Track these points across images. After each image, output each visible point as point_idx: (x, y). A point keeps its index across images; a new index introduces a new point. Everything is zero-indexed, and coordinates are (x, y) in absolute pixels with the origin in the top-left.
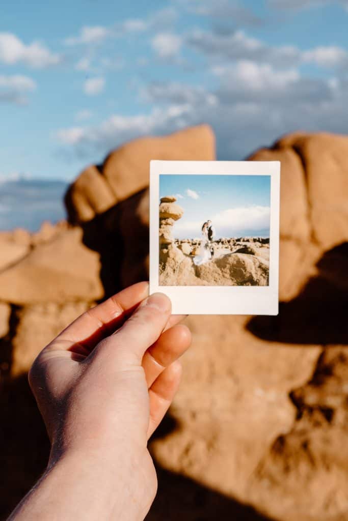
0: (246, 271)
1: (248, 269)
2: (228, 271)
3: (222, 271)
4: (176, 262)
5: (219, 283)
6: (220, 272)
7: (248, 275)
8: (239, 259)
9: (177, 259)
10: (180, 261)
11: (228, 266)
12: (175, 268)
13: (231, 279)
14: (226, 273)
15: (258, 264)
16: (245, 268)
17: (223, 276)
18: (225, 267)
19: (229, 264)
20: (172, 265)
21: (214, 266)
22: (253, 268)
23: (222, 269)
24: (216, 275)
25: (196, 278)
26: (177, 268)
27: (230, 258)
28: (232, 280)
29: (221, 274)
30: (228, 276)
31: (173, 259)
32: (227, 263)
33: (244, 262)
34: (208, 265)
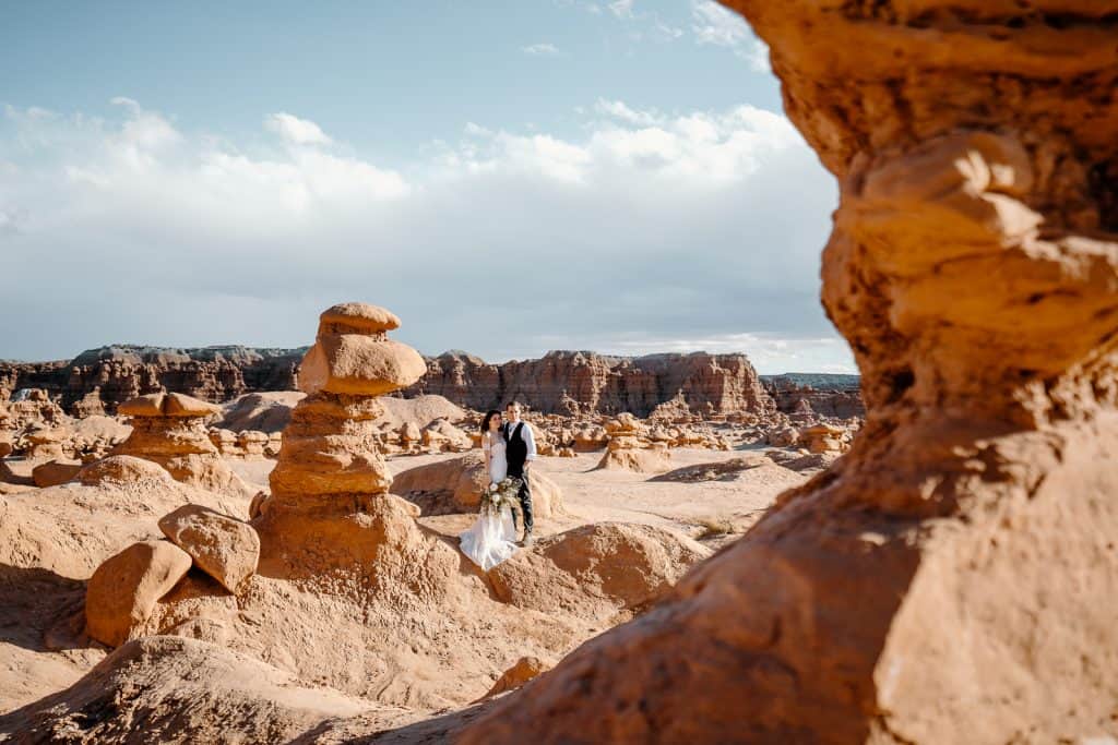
0: (649, 572)
1: (656, 568)
2: (597, 578)
3: (579, 580)
4: (409, 559)
5: (580, 611)
6: (572, 581)
7: (656, 583)
8: (624, 539)
9: (410, 546)
10: (422, 553)
11: (594, 561)
12: (413, 576)
13: (610, 598)
14: (591, 582)
15: (677, 551)
16: (645, 565)
17: (585, 591)
18: (584, 566)
19: (598, 556)
20: (396, 570)
21: (546, 566)
22: (668, 565)
23: (579, 573)
24: (565, 593)
25: (499, 605)
26: (420, 577)
27: (596, 538)
28: (614, 601)
29: (575, 585)
30: (597, 590)
31: (398, 547)
32: (589, 554)
33: (640, 546)
34: (525, 564)
